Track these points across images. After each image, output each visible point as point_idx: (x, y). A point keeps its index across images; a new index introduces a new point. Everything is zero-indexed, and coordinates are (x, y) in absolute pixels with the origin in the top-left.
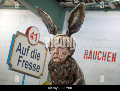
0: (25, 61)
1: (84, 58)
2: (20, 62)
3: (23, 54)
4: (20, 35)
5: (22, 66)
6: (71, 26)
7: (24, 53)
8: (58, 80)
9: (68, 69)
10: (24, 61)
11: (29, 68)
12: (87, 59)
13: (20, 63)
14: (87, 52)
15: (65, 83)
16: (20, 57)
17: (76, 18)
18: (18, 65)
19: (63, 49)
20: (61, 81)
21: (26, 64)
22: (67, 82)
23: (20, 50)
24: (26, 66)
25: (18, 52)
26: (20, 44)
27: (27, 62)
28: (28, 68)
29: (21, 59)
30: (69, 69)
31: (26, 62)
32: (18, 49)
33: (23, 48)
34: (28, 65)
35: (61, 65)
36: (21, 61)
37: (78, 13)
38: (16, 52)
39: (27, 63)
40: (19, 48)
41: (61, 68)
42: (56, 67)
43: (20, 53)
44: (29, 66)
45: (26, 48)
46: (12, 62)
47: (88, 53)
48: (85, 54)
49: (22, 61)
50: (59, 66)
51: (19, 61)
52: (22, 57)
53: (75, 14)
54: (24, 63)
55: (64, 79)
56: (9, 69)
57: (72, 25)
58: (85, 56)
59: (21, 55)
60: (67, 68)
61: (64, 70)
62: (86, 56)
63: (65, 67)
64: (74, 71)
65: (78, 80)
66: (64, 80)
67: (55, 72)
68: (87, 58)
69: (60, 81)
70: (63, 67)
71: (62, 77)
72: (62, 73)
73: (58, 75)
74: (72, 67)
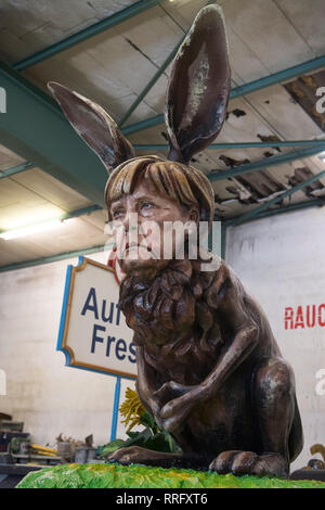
0: (114, 339)
1: (286, 327)
2: (97, 343)
3: (105, 320)
4: (90, 267)
5: (108, 355)
6: (183, 125)
7: (107, 316)
8: (161, 346)
9: (192, 292)
10: (111, 340)
11: (130, 357)
12: (294, 330)
13: (101, 347)
14: (289, 312)
15: (190, 353)
16: (97, 327)
17: (197, 90)
18: (93, 351)
19: (158, 207)
20: (172, 345)
21: (118, 349)
22: (199, 349)
23: (94, 309)
24: (121, 353)
25: (90, 313)
26: (92, 292)
27: (121, 341)
28: (127, 358)
29: (100, 334)
30: (198, 290)
31: (116, 341)
32: (87, 307)
33: (104, 302)
34: (125, 350)
35: (161, 276)
36: (101, 340)
37: (203, 64)
38: (83, 313)
39: (121, 346)
40: (91, 303)
41: (160, 292)
42: (143, 290)
43: (97, 317)
44: (128, 353)
45: (112, 304)
46: (71, 343)
47: (292, 313)
48: (287, 318)
49: (106, 341)
50: (152, 281)
51: (96, 339)
52: (103, 329)
53: (190, 70)
54: (113, 345)
55: (184, 334)
56: (66, 365)
57: (189, 120)
58: (286, 323)
59: (100, 322)
60: (187, 287)
61: (176, 296)
62: (289, 321)
63: (176, 284)
64: (222, 296)
65: (243, 334)
66: (184, 342)
67: (142, 312)
68: (292, 327)
69: (168, 348)
70: (169, 282)
71: (171, 326)
72: (167, 309)
73: (155, 321)
74: (207, 281)
